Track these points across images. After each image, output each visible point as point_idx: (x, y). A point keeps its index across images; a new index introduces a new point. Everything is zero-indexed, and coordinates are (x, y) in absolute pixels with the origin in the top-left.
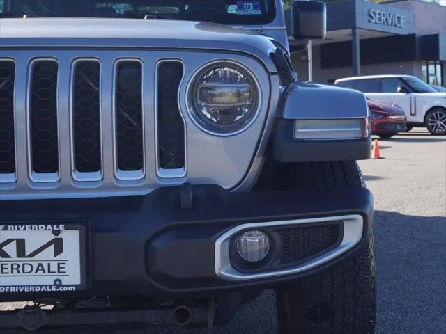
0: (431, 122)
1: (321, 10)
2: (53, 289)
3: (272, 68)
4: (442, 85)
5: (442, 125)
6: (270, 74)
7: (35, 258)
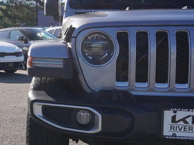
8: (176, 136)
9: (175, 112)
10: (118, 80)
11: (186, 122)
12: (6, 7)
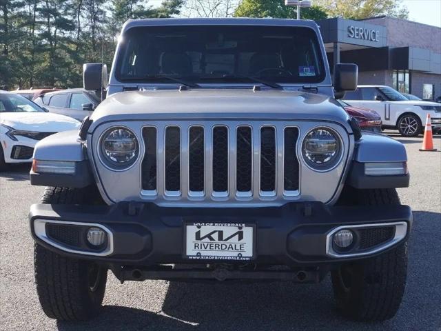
0: (403, 126)
1: (355, 71)
2: (238, 258)
3: (350, 131)
4: (410, 93)
5: (411, 128)
6: (349, 134)
7: (228, 241)
8: (200, 256)
9: (199, 227)
10: (145, 187)
11: (212, 239)
12: (76, 46)
